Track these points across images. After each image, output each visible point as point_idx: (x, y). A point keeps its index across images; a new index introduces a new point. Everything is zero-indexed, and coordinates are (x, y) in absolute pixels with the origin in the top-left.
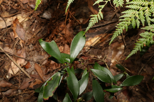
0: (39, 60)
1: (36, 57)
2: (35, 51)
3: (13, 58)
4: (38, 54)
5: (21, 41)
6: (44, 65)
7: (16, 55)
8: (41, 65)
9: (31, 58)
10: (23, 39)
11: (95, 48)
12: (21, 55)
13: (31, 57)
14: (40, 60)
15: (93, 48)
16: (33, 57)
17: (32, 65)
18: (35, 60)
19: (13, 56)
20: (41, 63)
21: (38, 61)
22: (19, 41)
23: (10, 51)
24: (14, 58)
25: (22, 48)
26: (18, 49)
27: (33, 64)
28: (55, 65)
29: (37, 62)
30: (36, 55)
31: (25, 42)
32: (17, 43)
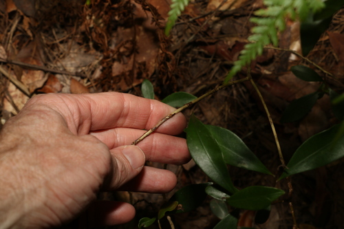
0: (84, 68)
1: (74, 59)
2: (70, 42)
3: (10, 69)
4: (80, 50)
5: (26, 20)
6: (95, 81)
7: (14, 62)
8: (88, 81)
9: (59, 64)
10: (29, 13)
11: (238, 15)
12: (31, 59)
13: (58, 61)
14: (85, 66)
15: (232, 18)
16: (66, 59)
17: (64, 84)
18: (71, 69)
19: (9, 65)
20: (88, 76)
21: (80, 70)
22: (21, 22)
24: (12, 69)
25: (32, 39)
26: (24, 42)
27: (68, 82)
28: (125, 79)
29: (77, 74)
30: (72, 55)
31: (36, 20)
32: (17, 26)
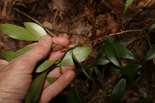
0: (84, 32)
1: (80, 28)
2: (79, 21)
4: (82, 25)
5: (61, 12)
6: (89, 38)
7: (56, 30)
8: (86, 38)
9: (74, 31)
10: (62, 10)
11: (152, 8)
12: (62, 29)
13: (73, 29)
14: (85, 31)
15: (149, 9)
16: (77, 29)
17: (76, 39)
18: (79, 33)
19: (54, 31)
20: (86, 36)
21: (82, 33)
22: (58, 13)
23: (49, 26)
24: (55, 33)
25: (63, 20)
26: (60, 22)
27: (78, 38)
29: (81, 35)
30: (79, 27)
31: (65, 13)
32: (57, 15)
